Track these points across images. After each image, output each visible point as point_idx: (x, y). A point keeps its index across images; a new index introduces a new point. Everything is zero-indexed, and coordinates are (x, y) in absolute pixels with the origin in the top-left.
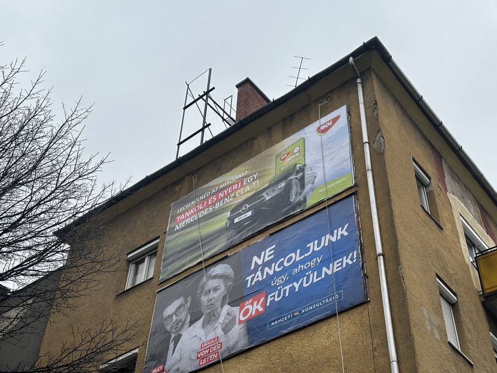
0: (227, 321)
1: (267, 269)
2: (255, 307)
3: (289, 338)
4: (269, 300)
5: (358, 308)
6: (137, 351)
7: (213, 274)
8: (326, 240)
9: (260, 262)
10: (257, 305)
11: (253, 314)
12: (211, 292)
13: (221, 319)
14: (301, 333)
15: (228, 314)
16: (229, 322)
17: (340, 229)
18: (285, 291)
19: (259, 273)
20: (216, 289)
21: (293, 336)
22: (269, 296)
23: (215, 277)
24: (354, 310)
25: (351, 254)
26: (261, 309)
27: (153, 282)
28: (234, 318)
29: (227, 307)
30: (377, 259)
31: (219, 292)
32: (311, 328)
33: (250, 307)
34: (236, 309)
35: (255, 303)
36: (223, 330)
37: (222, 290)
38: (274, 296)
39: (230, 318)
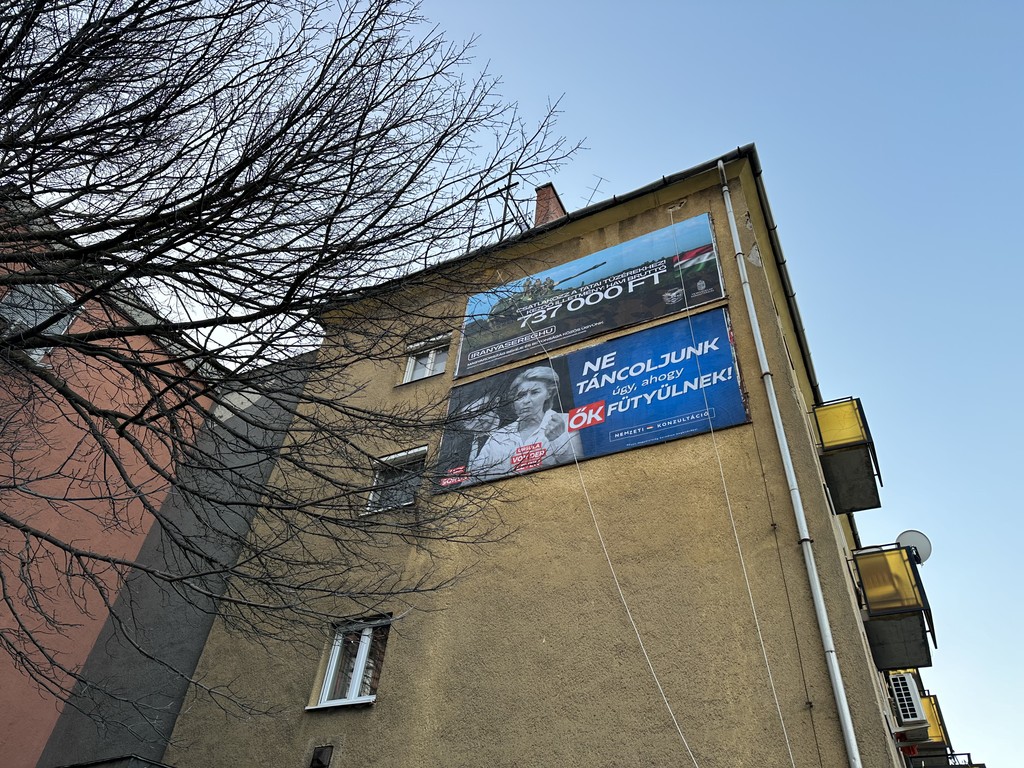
0: (552, 428)
1: (605, 377)
2: (591, 415)
3: (639, 453)
4: (610, 409)
5: (737, 429)
6: (426, 448)
7: (530, 376)
8: (687, 353)
9: (595, 368)
10: (594, 413)
11: (589, 422)
12: (529, 394)
13: (544, 424)
14: (656, 449)
15: (553, 420)
16: (556, 429)
17: (707, 343)
18: (632, 403)
19: (595, 380)
20: (534, 392)
21: (645, 451)
22: (610, 406)
23: (534, 379)
24: (731, 430)
25: (723, 371)
26: (599, 419)
27: (444, 377)
28: (562, 425)
29: (550, 413)
30: (762, 378)
31: (539, 396)
32: (669, 444)
33: (584, 415)
34: (565, 416)
35: (591, 411)
36: (548, 436)
37: (543, 394)
38: (617, 406)
39: (557, 424)
